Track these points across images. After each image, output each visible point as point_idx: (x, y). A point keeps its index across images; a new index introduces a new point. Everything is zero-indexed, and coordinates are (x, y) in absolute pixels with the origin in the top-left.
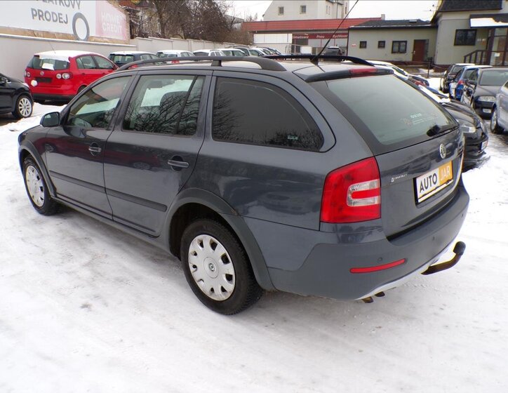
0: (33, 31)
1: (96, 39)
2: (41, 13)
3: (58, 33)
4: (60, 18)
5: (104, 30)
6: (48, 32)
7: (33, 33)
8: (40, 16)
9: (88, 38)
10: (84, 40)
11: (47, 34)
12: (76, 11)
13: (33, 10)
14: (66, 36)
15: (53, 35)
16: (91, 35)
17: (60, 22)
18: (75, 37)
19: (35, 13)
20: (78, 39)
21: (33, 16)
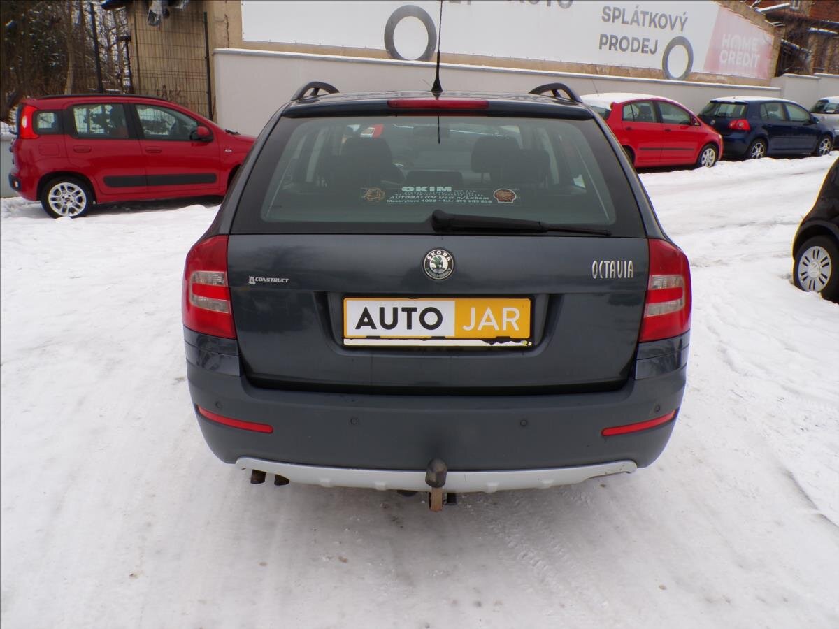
0: (596, 66)
1: (702, 76)
2: (614, 41)
3: (635, 69)
4: (644, 46)
5: (722, 62)
6: (618, 68)
7: (594, 68)
8: (611, 44)
9: (687, 75)
10: (679, 79)
11: (617, 70)
12: (677, 32)
13: (602, 36)
14: (648, 72)
15: (626, 72)
16: (693, 70)
17: (643, 51)
18: (665, 73)
19: (604, 40)
20: (668, 77)
21: (602, 44)
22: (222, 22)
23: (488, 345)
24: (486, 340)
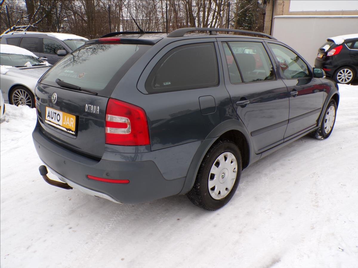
22: (281, 4)
23: (66, 131)
24: (67, 129)
